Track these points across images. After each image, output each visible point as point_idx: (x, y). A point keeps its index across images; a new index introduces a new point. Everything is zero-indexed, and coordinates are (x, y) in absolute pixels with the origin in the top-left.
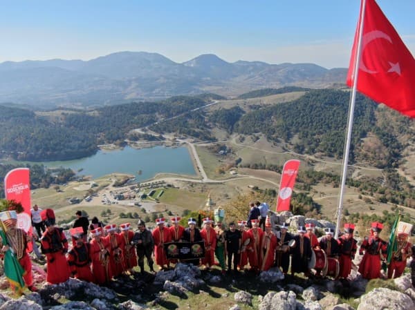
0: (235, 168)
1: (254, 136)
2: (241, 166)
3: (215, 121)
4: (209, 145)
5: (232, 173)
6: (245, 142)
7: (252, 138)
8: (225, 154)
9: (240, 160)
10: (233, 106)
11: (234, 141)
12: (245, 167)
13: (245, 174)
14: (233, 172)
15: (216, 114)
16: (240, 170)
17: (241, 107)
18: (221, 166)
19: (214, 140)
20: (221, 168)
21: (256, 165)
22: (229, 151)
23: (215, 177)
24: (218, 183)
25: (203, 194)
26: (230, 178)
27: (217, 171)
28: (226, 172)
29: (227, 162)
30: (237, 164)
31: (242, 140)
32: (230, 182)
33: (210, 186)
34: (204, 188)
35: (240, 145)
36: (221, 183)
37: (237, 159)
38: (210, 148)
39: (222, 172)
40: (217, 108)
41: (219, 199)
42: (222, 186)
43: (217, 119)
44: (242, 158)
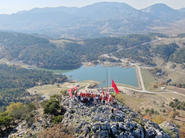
0: (166, 85)
1: (183, 64)
2: (170, 85)
3: (156, 53)
4: (150, 68)
5: (162, 88)
6: (176, 68)
7: (182, 66)
8: (160, 75)
9: (170, 80)
10: (171, 43)
11: (168, 66)
12: (173, 85)
13: (171, 90)
14: (164, 88)
15: (158, 48)
16: (169, 87)
17: (177, 43)
18: (155, 83)
19: (154, 65)
20: (156, 85)
21: (181, 85)
22: (164, 74)
23: (151, 90)
24: (152, 94)
25: (140, 99)
26: (160, 92)
27: (153, 86)
28: (159, 87)
29: (161, 80)
30: (168, 83)
31: (174, 67)
32: (160, 94)
33: (146, 95)
34: (142, 95)
35: (172, 70)
36: (153, 94)
37: (168, 79)
38: (150, 71)
39: (156, 87)
40: (159, 44)
41: (150, 104)
42: (153, 96)
43: (159, 51)
44: (172, 79)
